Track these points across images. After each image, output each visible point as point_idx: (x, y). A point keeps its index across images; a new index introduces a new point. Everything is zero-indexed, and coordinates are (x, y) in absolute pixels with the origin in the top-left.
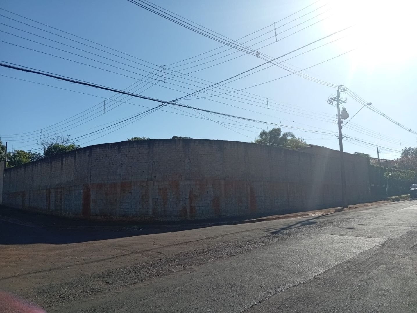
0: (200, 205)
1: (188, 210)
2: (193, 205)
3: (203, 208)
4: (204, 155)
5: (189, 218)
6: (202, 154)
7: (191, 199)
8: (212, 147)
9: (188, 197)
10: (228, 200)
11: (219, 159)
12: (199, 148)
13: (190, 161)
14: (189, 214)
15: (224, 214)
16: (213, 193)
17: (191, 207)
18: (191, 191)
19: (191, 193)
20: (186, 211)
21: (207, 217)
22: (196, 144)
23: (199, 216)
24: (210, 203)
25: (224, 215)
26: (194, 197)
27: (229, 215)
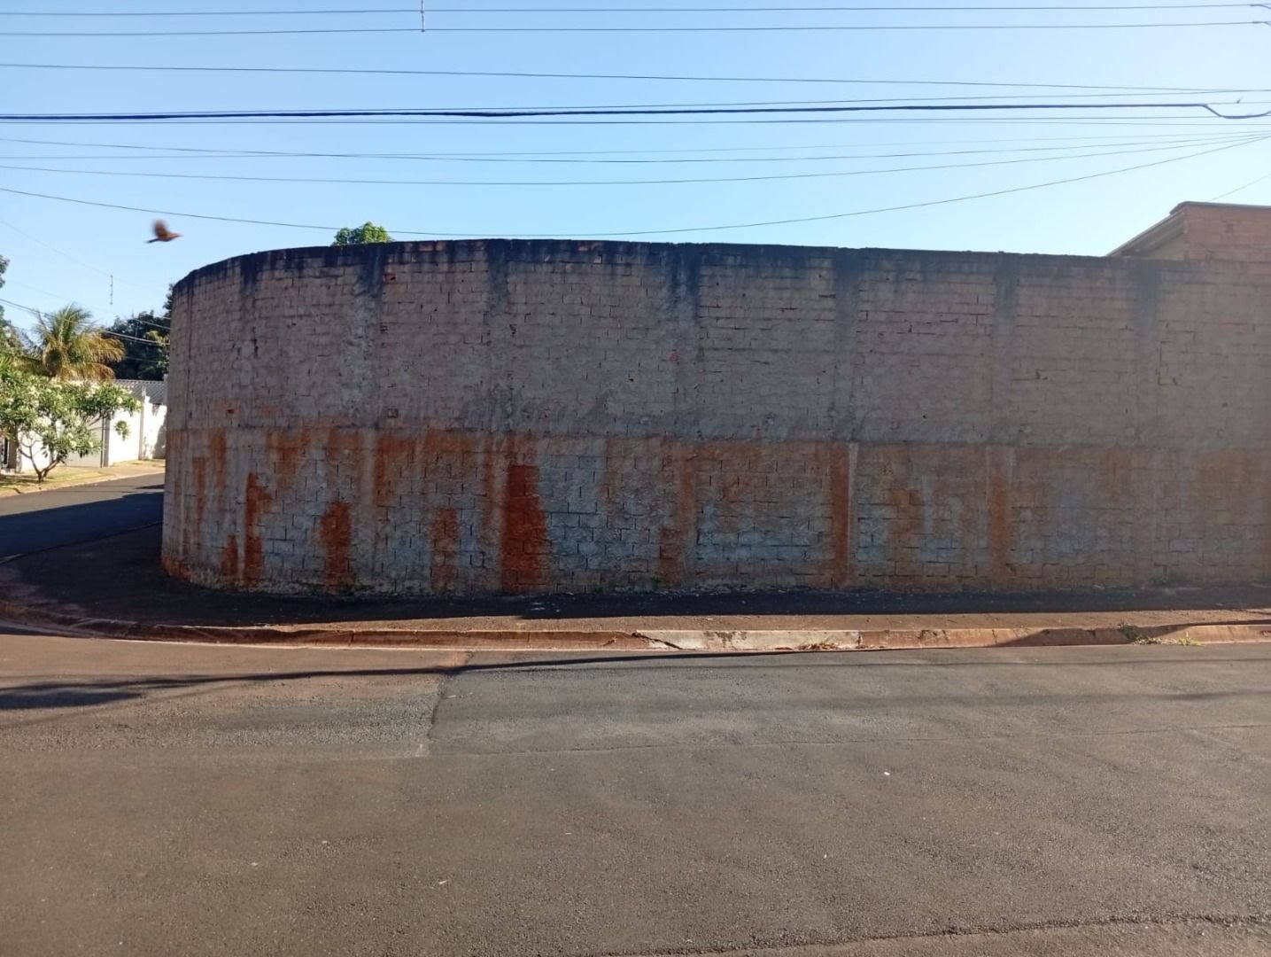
0: (277, 536)
1: (241, 552)
2: (256, 531)
3: (285, 547)
4: (301, 316)
5: (242, 583)
6: (292, 317)
7: (251, 508)
8: (336, 277)
9: (242, 498)
10: (388, 520)
11: (360, 332)
12: (286, 288)
13: (256, 348)
14: (241, 566)
15: (367, 582)
16: (324, 485)
17: (249, 538)
18: (250, 475)
19: (252, 479)
20: (235, 551)
21: (296, 586)
22: (277, 274)
23: (270, 580)
24: (314, 530)
25: (363, 588)
26: (260, 499)
27: (384, 589)
